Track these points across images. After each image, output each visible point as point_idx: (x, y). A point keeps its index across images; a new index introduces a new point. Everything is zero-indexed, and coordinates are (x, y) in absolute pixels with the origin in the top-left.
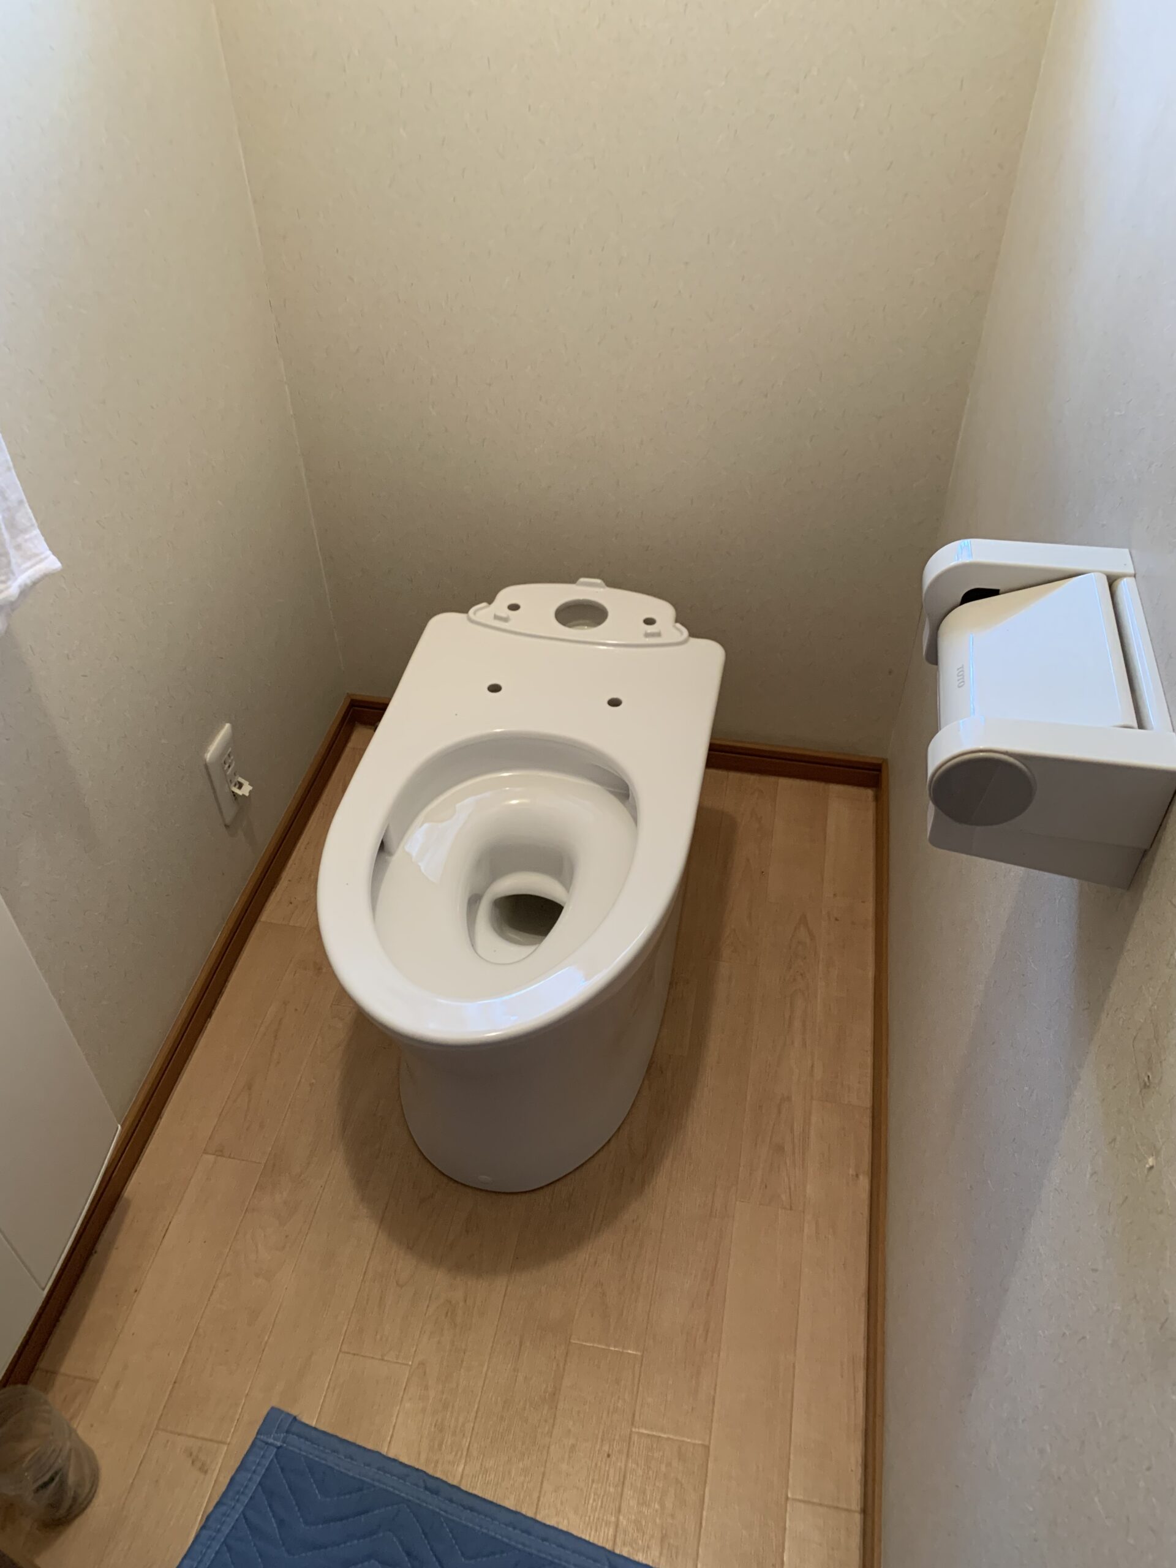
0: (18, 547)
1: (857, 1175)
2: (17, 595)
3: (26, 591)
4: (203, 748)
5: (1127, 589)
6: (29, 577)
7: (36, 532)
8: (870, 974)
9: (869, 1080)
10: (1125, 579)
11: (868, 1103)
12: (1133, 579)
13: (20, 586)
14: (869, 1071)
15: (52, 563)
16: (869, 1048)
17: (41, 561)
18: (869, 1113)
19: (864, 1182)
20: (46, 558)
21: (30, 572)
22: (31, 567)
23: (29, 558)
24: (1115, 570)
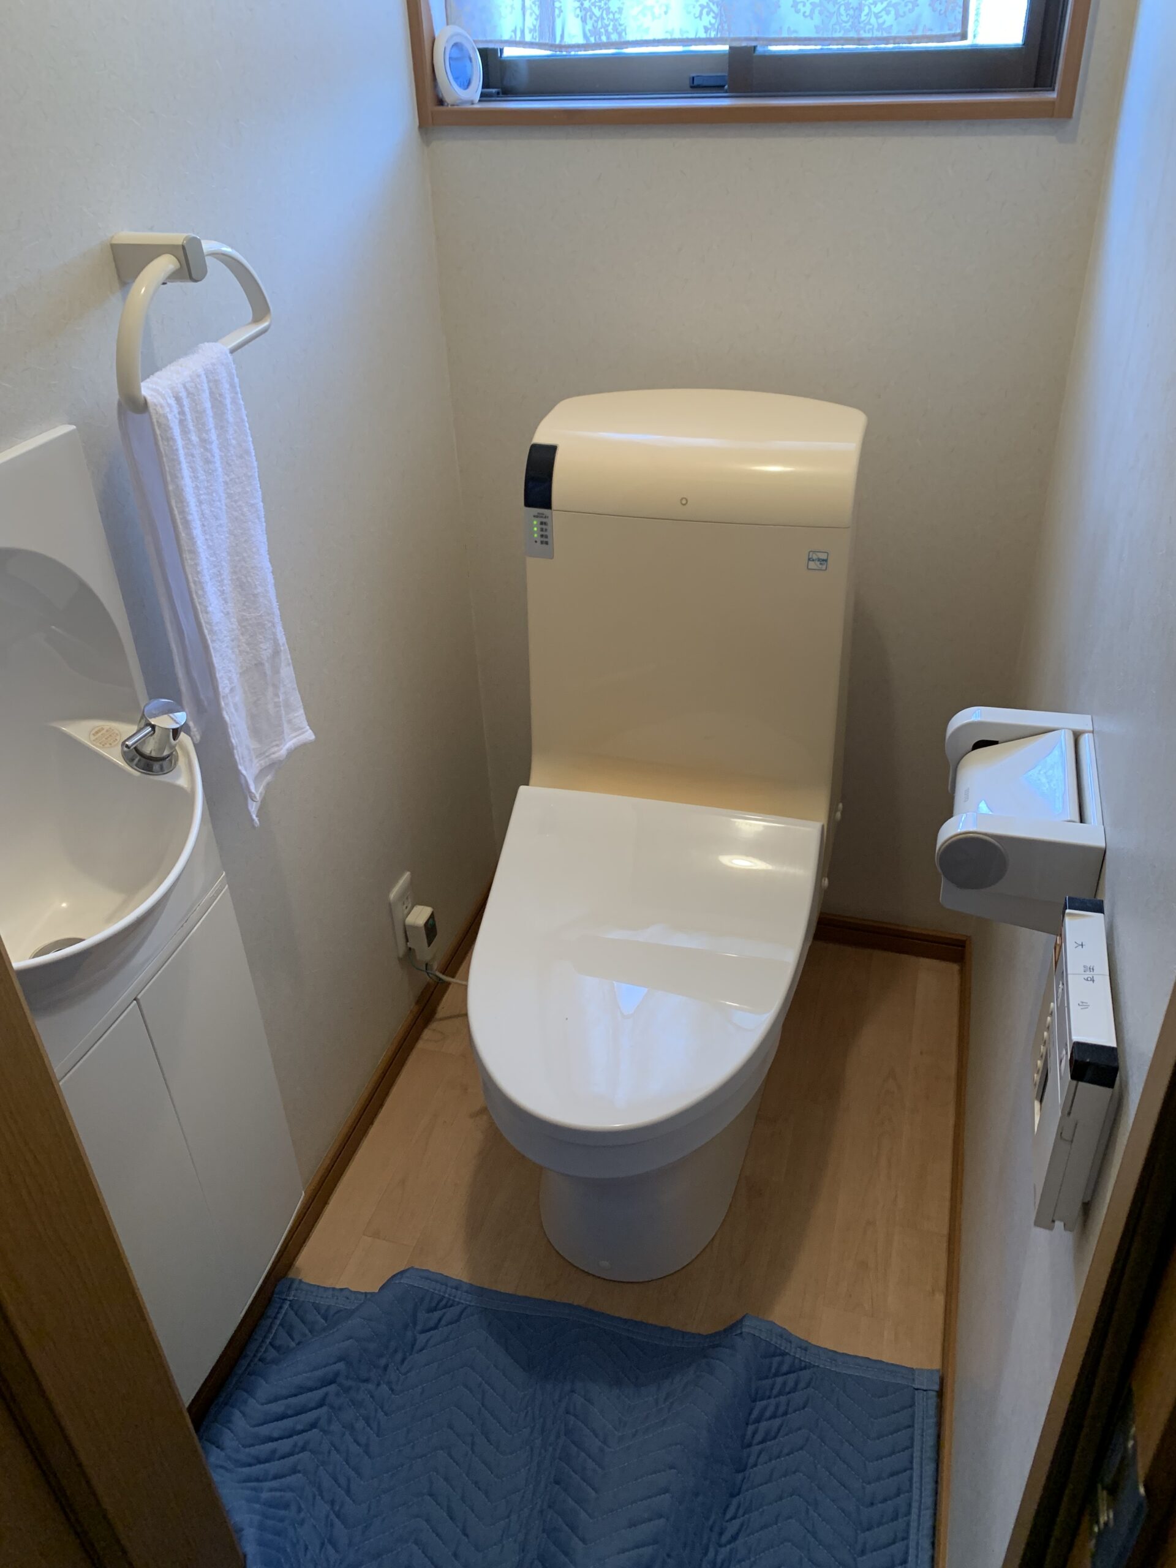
0: (289, 722)
1: (933, 1291)
2: (285, 756)
3: (291, 753)
4: (389, 891)
5: (1086, 741)
6: (294, 744)
7: (302, 711)
8: (951, 1122)
9: (946, 1211)
10: (1086, 735)
11: (945, 1231)
12: (1091, 735)
13: (287, 750)
14: (947, 1204)
15: (309, 735)
16: (948, 1185)
17: (303, 733)
18: (945, 1239)
19: (940, 1298)
20: (307, 731)
21: (294, 741)
22: (295, 737)
23: (295, 730)
24: (1078, 727)
